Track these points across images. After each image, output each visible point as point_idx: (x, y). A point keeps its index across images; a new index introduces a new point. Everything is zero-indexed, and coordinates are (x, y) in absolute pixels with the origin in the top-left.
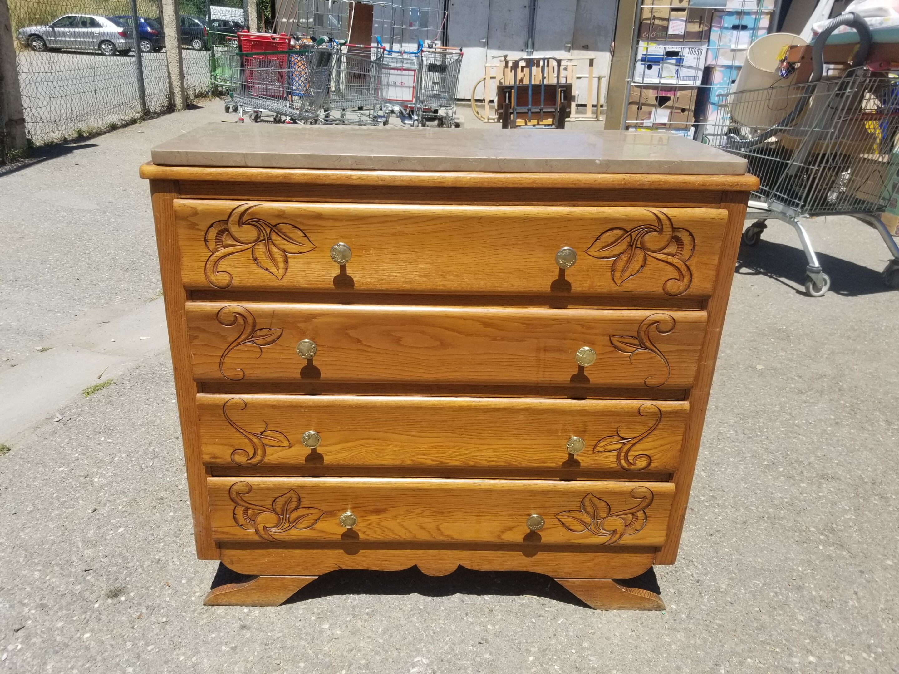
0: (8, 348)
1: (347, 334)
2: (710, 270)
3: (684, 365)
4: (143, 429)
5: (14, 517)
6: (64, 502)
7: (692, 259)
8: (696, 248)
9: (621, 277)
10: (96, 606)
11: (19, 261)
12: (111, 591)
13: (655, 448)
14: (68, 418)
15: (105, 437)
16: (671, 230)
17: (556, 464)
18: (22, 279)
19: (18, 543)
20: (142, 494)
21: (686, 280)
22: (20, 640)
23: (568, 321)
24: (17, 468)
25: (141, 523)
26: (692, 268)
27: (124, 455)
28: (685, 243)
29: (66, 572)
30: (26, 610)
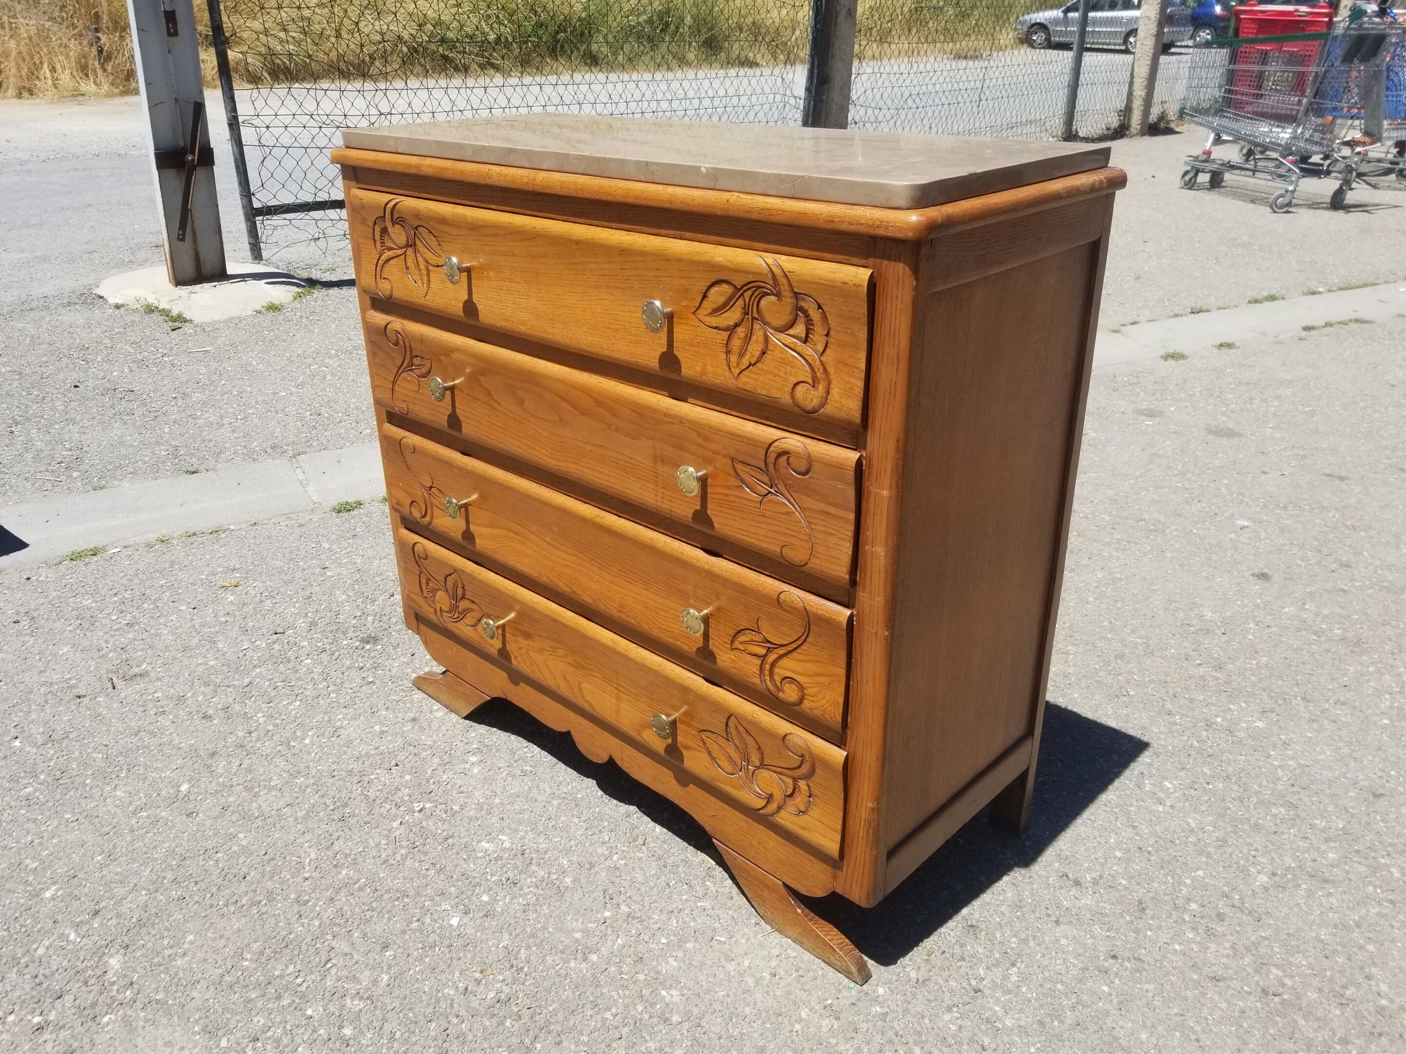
1: (479, 381)
2: (855, 377)
3: (833, 540)
7: (828, 351)
8: (832, 333)
9: (738, 364)
13: (809, 675)
16: (792, 295)
17: (690, 648)
21: (821, 387)
23: (681, 420)
26: (828, 367)
28: (815, 322)
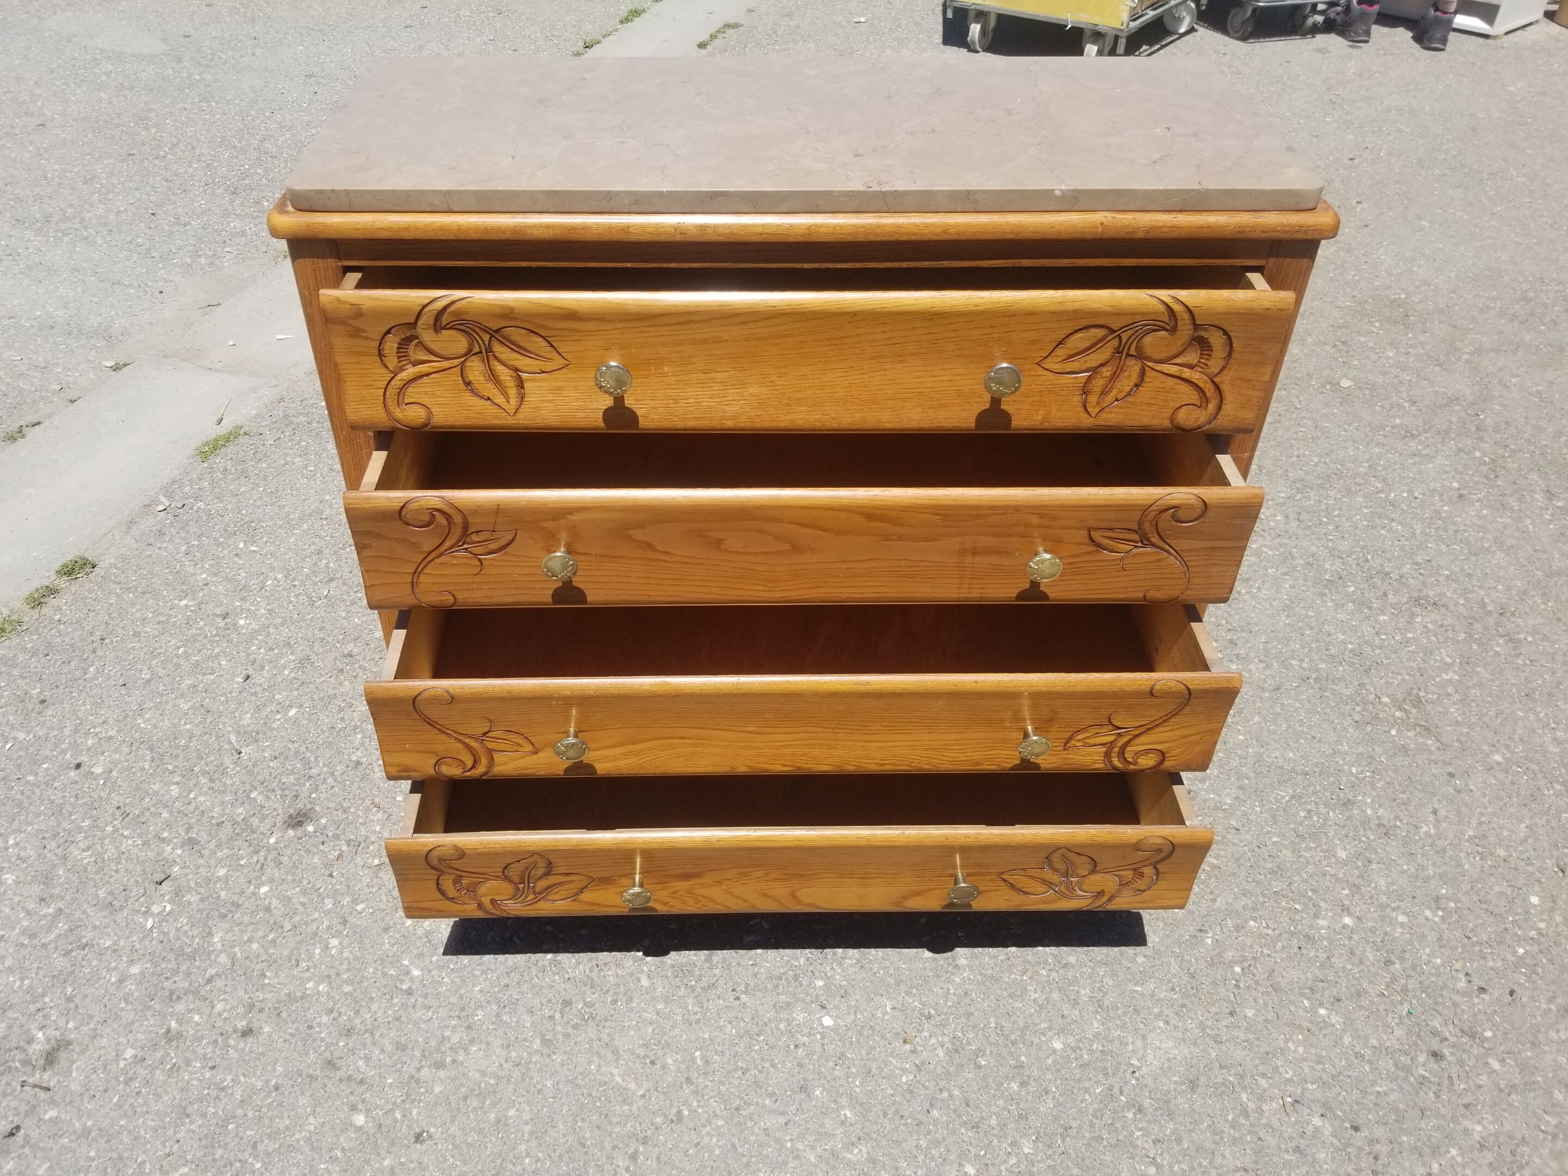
0: (56, 365)
4: (305, 526)
5: (123, 691)
6: (197, 664)
7: (1224, 373)
8: (1234, 355)
9: (1098, 403)
10: (272, 840)
11: (46, 178)
12: (291, 817)
14: (180, 505)
15: (245, 542)
16: (1191, 327)
18: (56, 218)
19: (137, 736)
20: (317, 647)
21: (1211, 407)
22: (167, 898)
24: (112, 600)
25: (322, 699)
26: (1223, 387)
27: (279, 576)
28: (1214, 348)
29: (218, 785)
30: (168, 849)
